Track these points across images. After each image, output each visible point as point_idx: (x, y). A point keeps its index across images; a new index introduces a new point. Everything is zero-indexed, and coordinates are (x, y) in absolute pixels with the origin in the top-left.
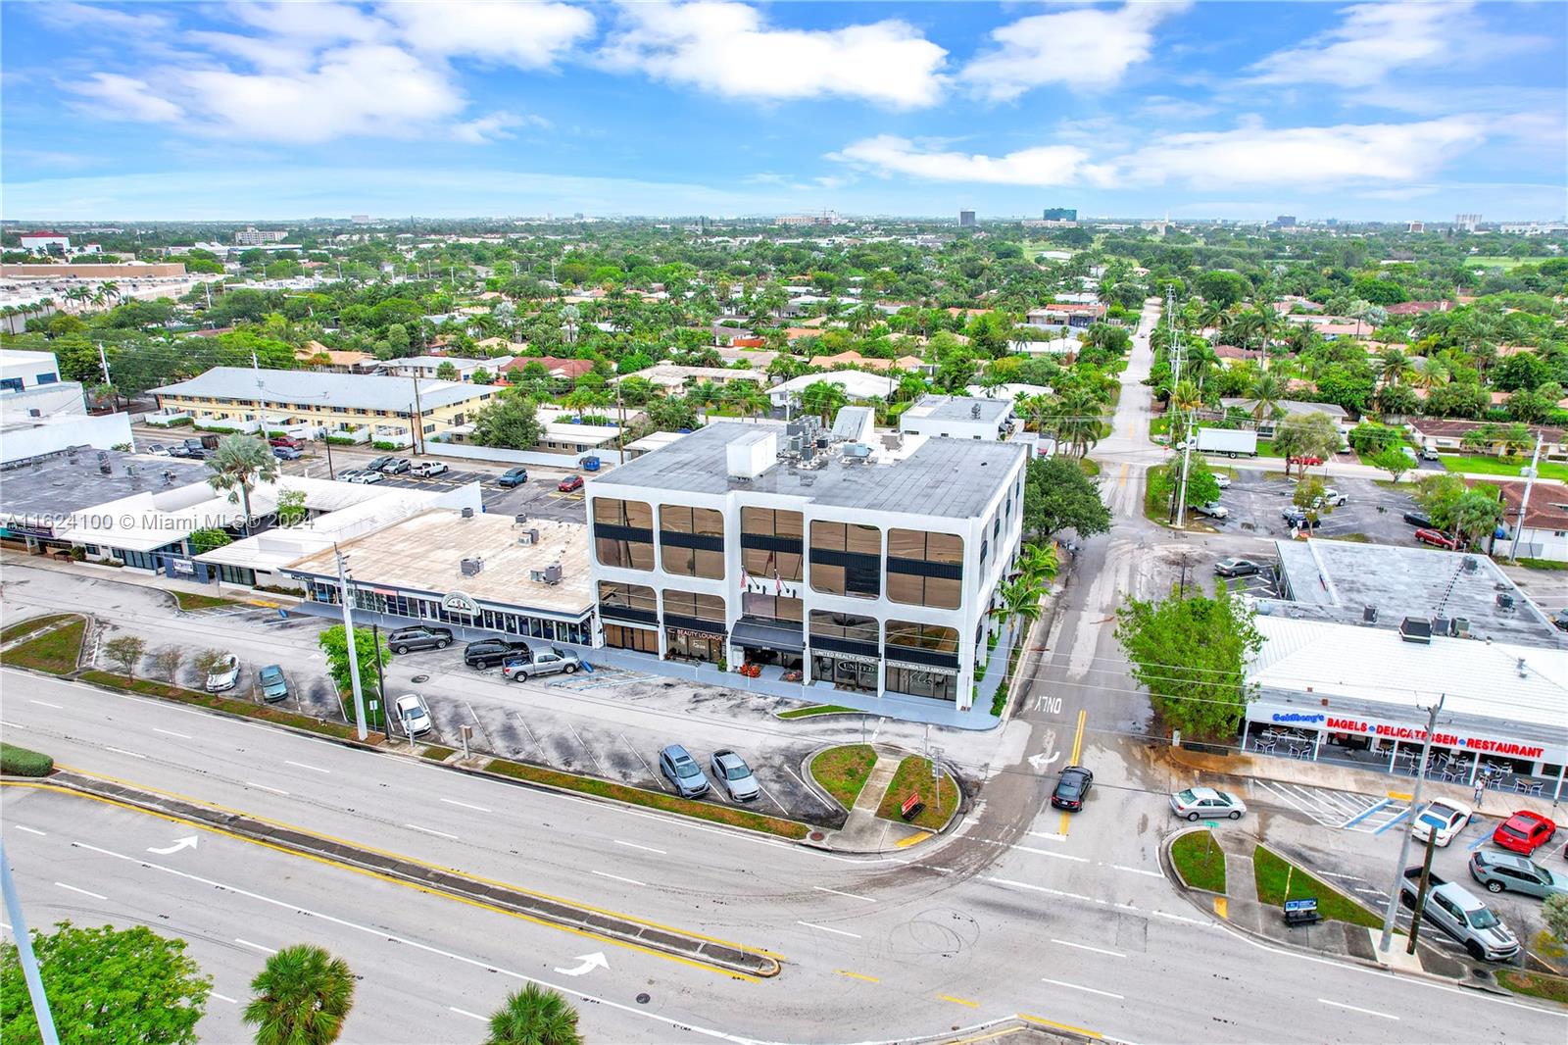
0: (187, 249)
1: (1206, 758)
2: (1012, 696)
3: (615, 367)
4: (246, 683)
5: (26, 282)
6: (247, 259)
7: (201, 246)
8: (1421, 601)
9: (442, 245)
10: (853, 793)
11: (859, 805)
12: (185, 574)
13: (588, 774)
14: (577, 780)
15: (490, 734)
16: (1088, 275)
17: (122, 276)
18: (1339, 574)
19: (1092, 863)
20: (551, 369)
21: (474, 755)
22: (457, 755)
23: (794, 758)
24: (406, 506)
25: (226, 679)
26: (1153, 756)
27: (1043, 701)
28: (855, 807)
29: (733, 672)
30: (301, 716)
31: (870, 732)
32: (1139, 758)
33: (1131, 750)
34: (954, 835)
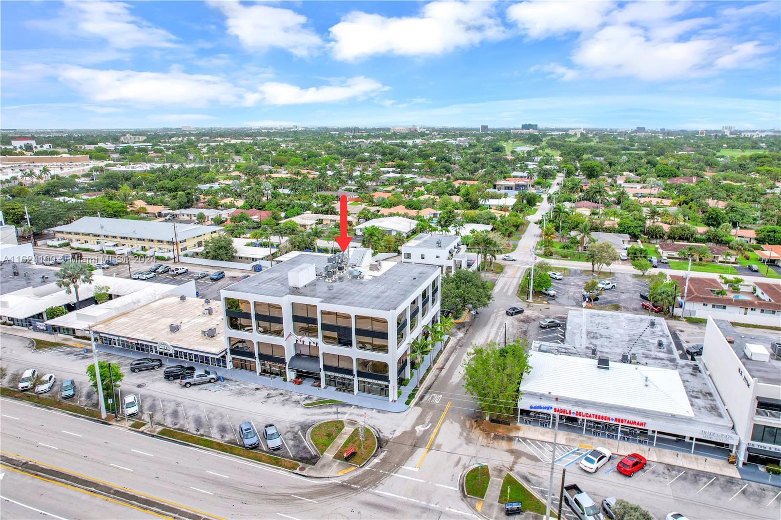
0: (94, 146)
1: (499, 427)
2: (418, 394)
3: (283, 215)
4: (56, 388)
5: (8, 166)
6: (123, 152)
7: (101, 145)
8: (624, 343)
9: (222, 144)
10: (326, 446)
11: (327, 452)
12: (42, 330)
13: (206, 436)
14: (199, 439)
15: (166, 415)
16: (533, 161)
17: (57, 162)
18: (590, 329)
19: (426, 483)
20: (253, 215)
21: (155, 426)
22: (146, 426)
23: (304, 427)
24: (157, 293)
25: (45, 387)
26: (475, 425)
27: (433, 397)
28: (325, 453)
29: (290, 382)
30: (78, 406)
31: (345, 413)
32: (468, 427)
33: (465, 423)
34: (367, 468)
